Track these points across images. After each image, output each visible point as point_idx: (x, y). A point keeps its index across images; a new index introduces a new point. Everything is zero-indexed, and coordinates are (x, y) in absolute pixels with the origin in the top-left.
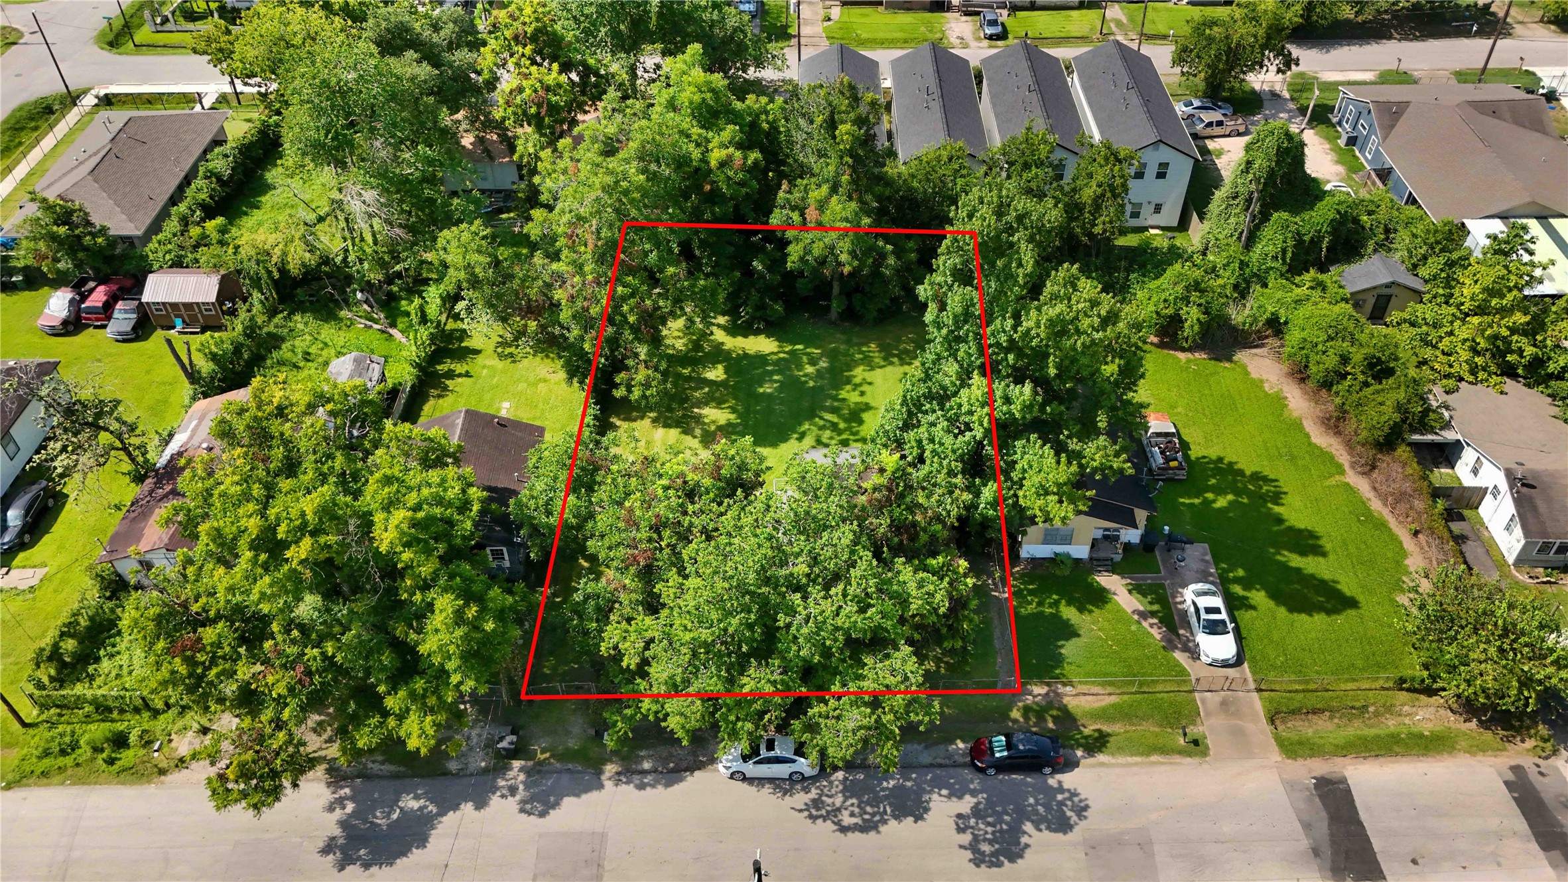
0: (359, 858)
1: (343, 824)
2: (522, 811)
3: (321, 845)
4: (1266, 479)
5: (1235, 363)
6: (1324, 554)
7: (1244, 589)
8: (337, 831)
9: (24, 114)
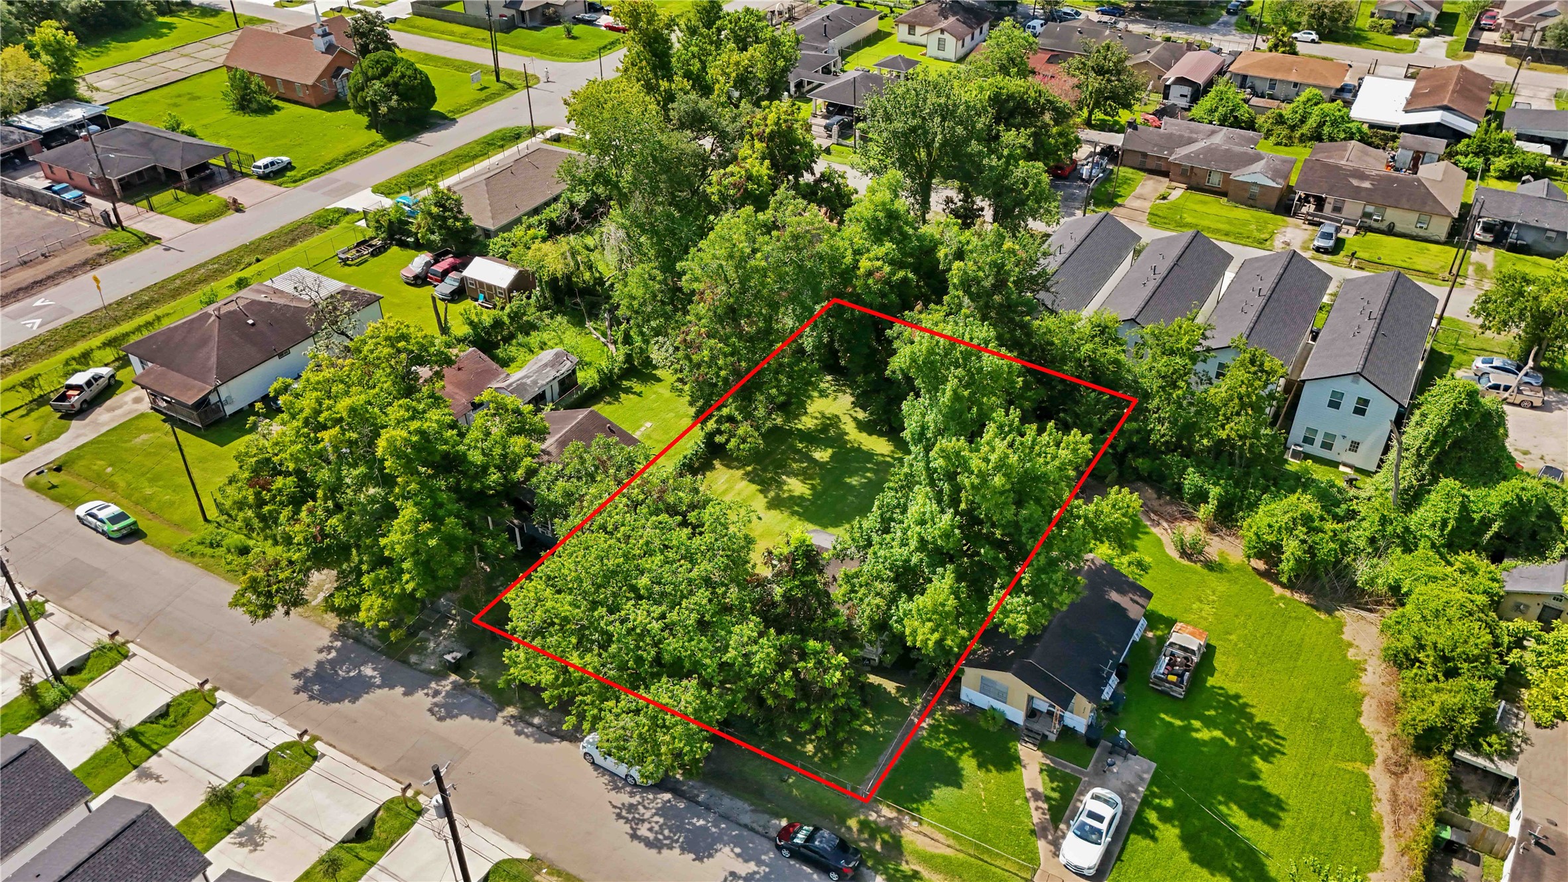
0: (312, 691)
1: (320, 664)
2: (430, 710)
3: (297, 670)
4: (1272, 734)
5: (1334, 618)
6: (1276, 827)
7: (1159, 819)
8: (312, 667)
9: (500, 134)
